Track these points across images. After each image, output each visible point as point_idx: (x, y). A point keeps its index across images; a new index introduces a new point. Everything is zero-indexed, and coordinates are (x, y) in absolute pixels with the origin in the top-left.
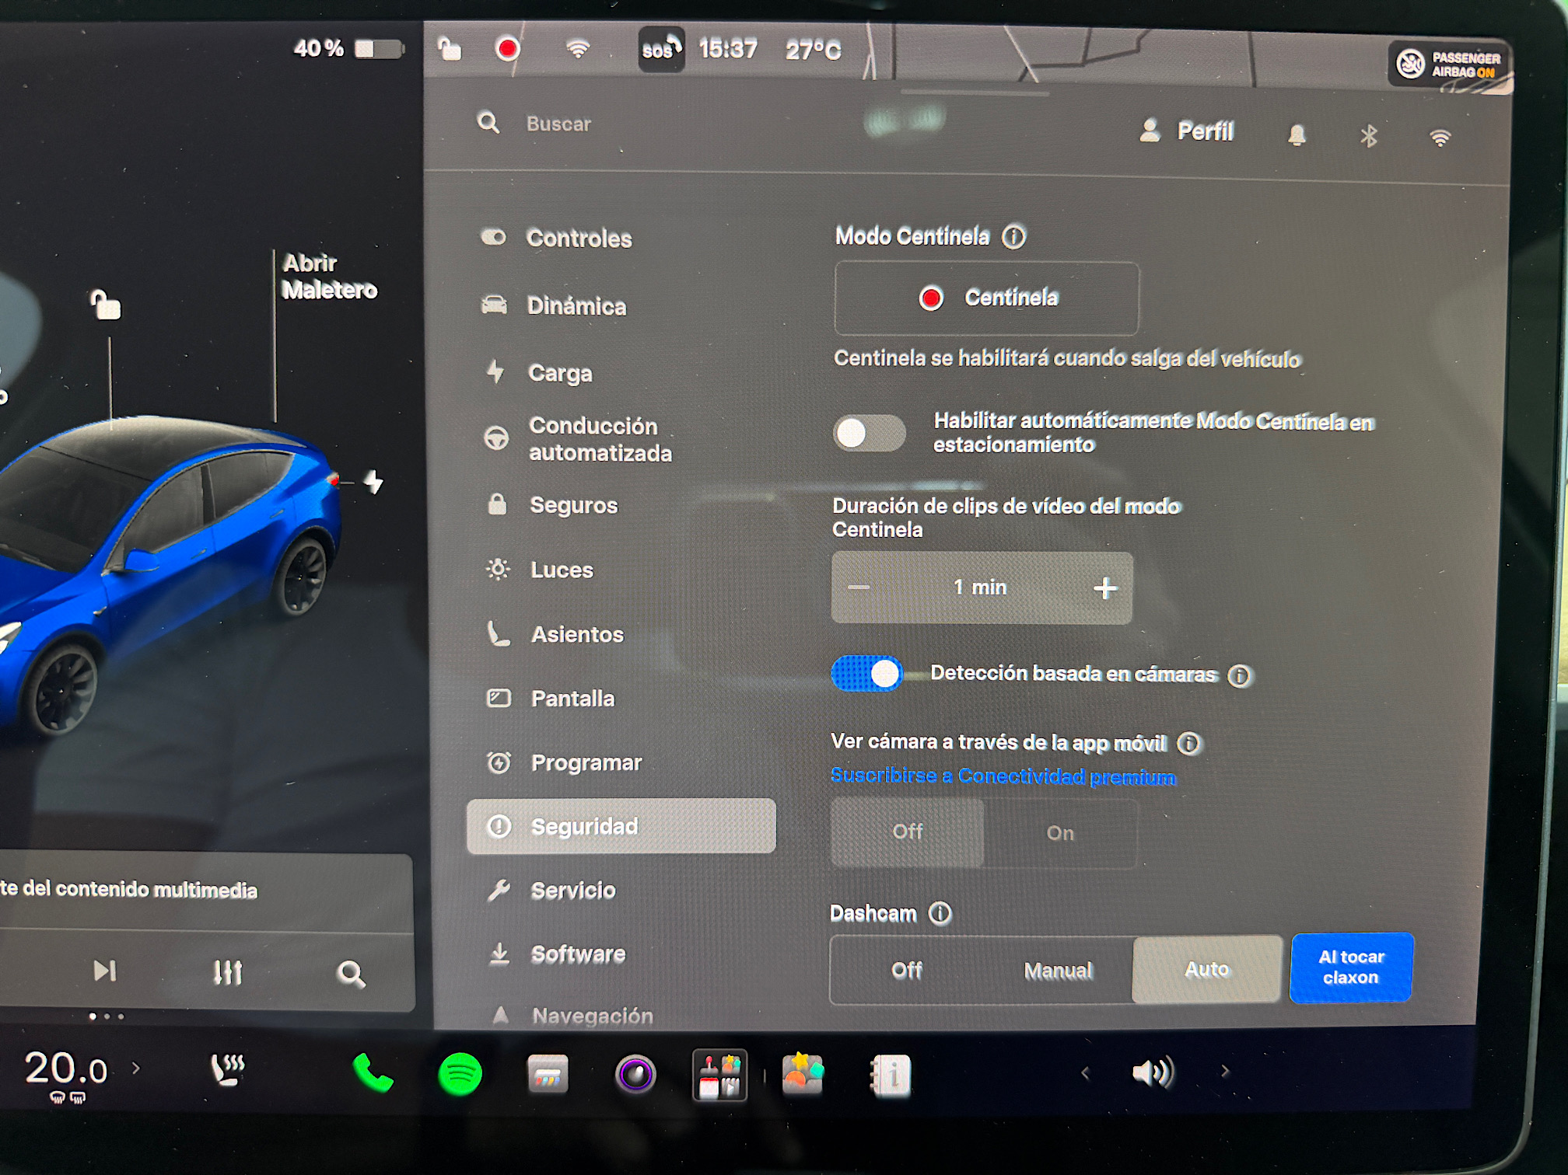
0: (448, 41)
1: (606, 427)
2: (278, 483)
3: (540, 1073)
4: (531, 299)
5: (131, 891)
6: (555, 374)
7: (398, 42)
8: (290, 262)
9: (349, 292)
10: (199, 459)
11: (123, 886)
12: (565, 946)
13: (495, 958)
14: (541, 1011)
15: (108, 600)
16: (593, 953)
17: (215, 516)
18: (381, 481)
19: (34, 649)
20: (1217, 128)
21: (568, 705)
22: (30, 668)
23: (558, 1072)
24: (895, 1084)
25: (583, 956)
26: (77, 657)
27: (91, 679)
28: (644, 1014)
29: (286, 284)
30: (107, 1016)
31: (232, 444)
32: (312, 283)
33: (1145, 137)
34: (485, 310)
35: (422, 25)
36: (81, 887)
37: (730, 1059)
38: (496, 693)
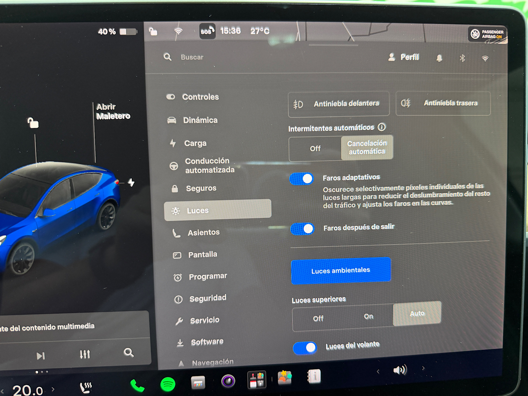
0: (152, 29)
1: (212, 161)
2: (97, 184)
3: (195, 382)
4: (184, 118)
5: (49, 328)
6: (193, 144)
7: (135, 29)
8: (99, 107)
9: (120, 117)
10: (68, 176)
11: (46, 326)
12: (203, 339)
13: (179, 345)
14: (195, 362)
15: (37, 227)
16: (212, 341)
17: (75, 196)
18: (134, 182)
19: (11, 245)
20: (413, 56)
21: (201, 257)
22: (10, 251)
23: (201, 382)
24: (315, 379)
25: (209, 342)
26: (27, 247)
27: (32, 254)
28: (230, 361)
29: (98, 114)
30: (42, 372)
31: (80, 171)
32: (107, 114)
33: (390, 60)
34: (168, 122)
35: (143, 23)
36: (31, 327)
37: (260, 374)
38: (176, 254)
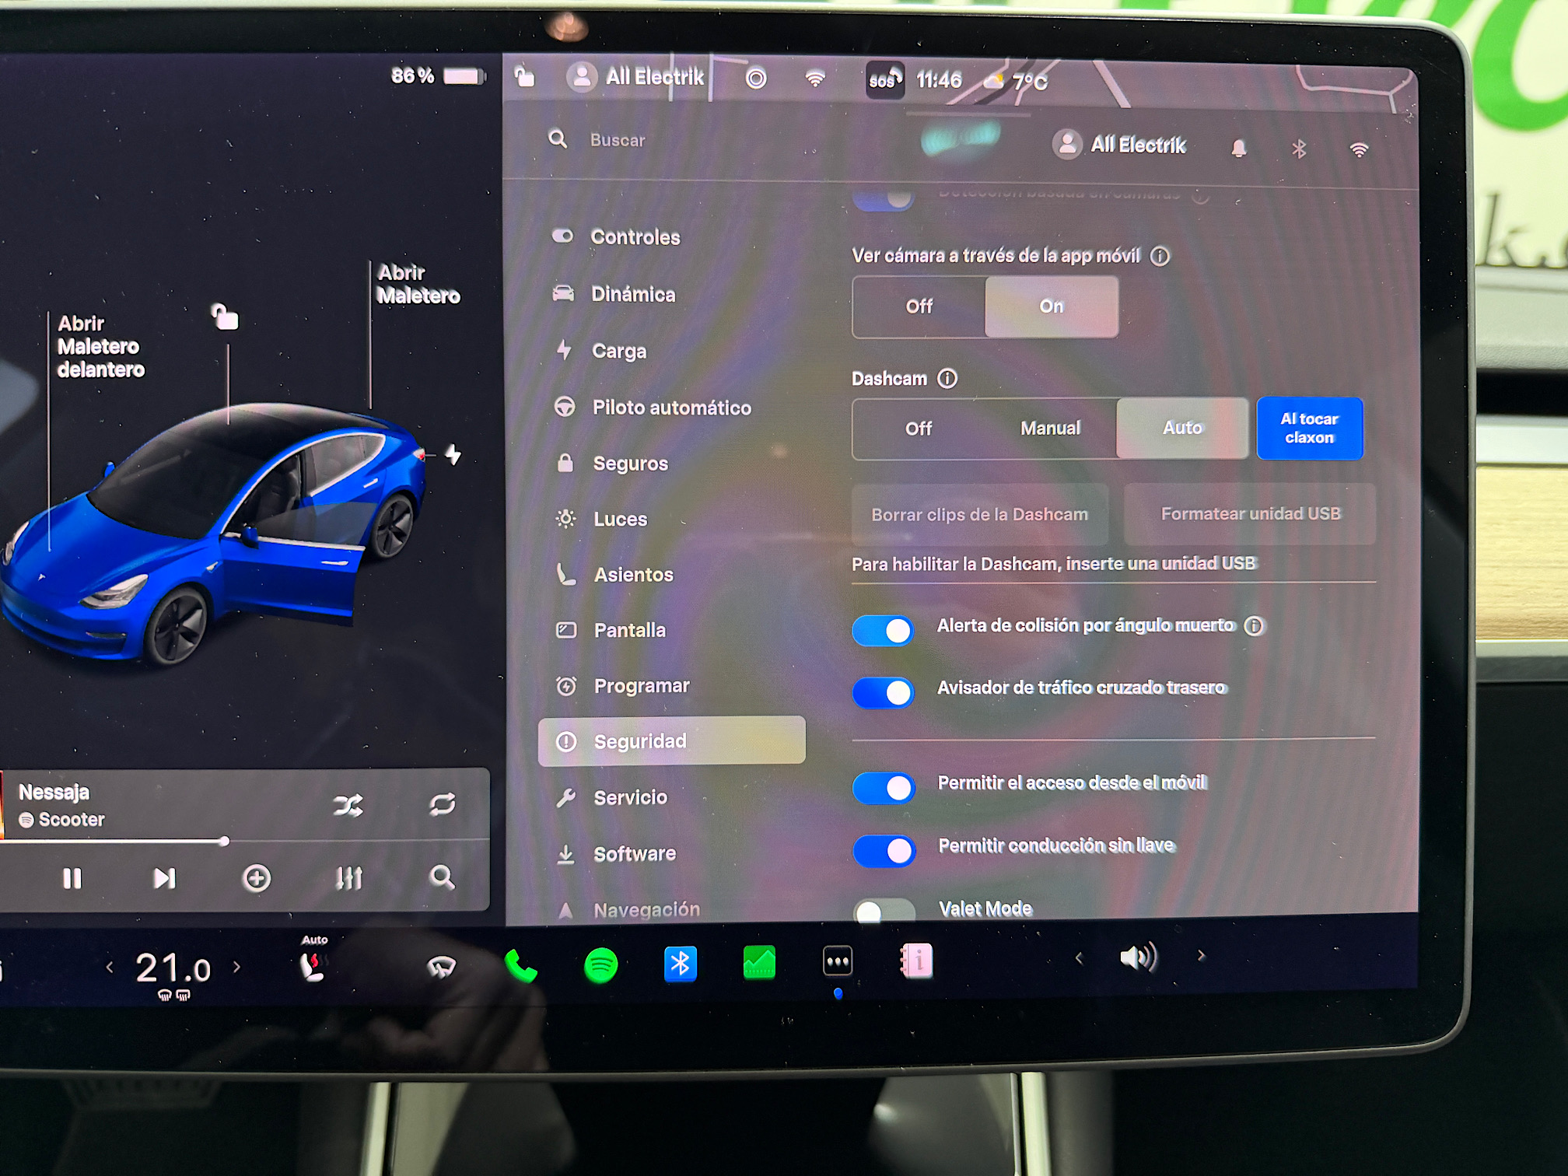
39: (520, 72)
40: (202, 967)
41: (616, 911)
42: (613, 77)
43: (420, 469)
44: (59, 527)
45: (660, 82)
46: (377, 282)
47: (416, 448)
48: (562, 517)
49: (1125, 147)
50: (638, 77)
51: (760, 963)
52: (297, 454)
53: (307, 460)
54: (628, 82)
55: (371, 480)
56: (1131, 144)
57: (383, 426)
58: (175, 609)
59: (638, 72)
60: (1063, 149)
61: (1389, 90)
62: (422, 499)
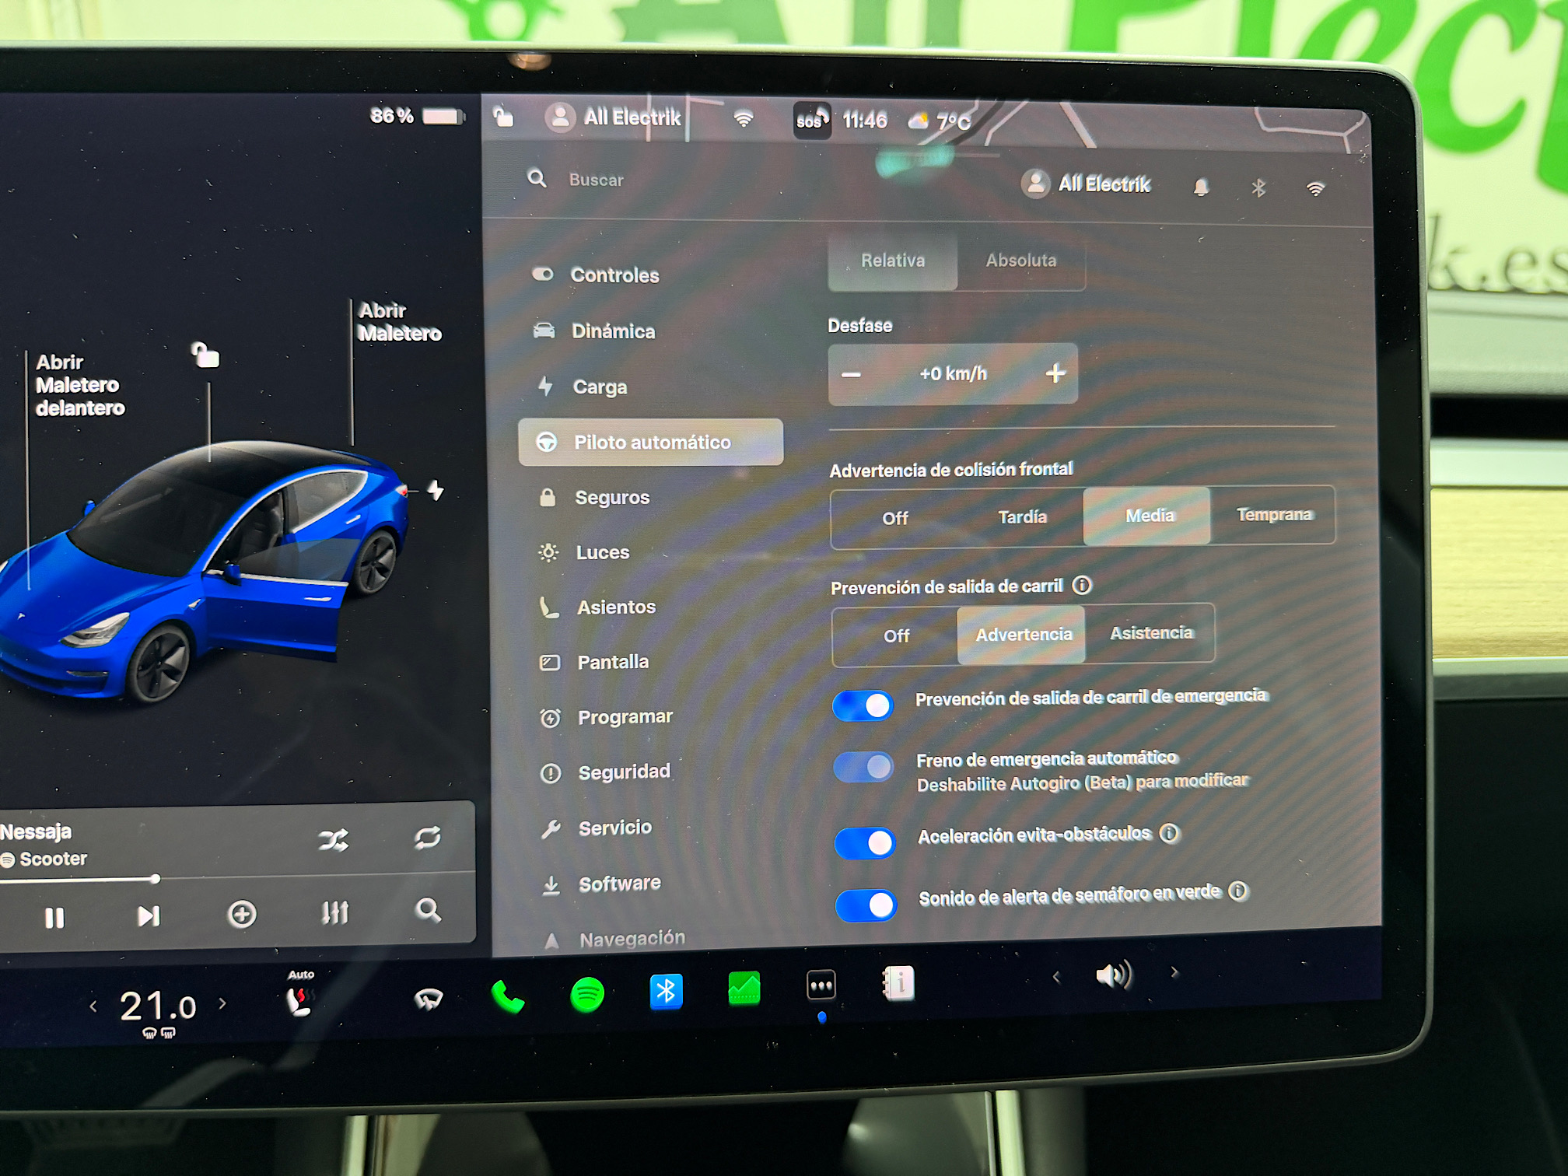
39: (499, 112)
40: (187, 1004)
41: (601, 941)
42: (591, 117)
43: (403, 504)
44: (38, 566)
45: (638, 123)
46: (358, 321)
47: (399, 484)
48: (545, 550)
49: (1091, 186)
50: (615, 117)
51: (745, 989)
52: (278, 491)
53: (289, 497)
54: (606, 123)
55: (354, 517)
56: (1097, 183)
57: (367, 464)
58: (157, 647)
59: (616, 112)
60: (1033, 189)
61: (1344, 131)
62: (405, 533)
